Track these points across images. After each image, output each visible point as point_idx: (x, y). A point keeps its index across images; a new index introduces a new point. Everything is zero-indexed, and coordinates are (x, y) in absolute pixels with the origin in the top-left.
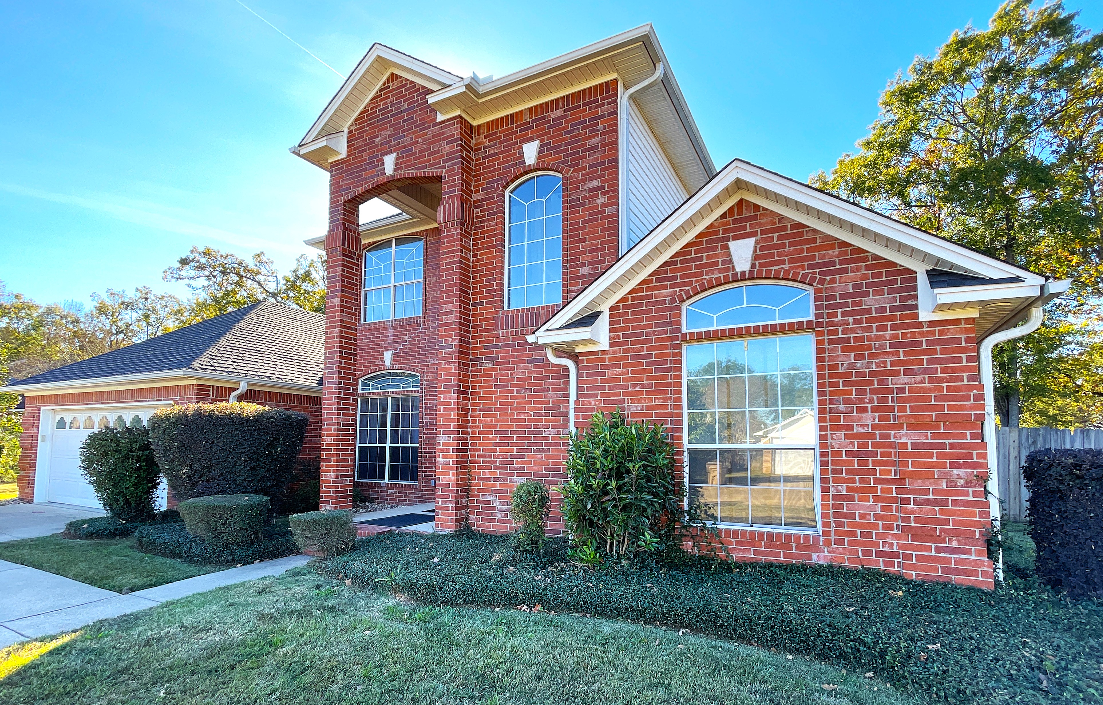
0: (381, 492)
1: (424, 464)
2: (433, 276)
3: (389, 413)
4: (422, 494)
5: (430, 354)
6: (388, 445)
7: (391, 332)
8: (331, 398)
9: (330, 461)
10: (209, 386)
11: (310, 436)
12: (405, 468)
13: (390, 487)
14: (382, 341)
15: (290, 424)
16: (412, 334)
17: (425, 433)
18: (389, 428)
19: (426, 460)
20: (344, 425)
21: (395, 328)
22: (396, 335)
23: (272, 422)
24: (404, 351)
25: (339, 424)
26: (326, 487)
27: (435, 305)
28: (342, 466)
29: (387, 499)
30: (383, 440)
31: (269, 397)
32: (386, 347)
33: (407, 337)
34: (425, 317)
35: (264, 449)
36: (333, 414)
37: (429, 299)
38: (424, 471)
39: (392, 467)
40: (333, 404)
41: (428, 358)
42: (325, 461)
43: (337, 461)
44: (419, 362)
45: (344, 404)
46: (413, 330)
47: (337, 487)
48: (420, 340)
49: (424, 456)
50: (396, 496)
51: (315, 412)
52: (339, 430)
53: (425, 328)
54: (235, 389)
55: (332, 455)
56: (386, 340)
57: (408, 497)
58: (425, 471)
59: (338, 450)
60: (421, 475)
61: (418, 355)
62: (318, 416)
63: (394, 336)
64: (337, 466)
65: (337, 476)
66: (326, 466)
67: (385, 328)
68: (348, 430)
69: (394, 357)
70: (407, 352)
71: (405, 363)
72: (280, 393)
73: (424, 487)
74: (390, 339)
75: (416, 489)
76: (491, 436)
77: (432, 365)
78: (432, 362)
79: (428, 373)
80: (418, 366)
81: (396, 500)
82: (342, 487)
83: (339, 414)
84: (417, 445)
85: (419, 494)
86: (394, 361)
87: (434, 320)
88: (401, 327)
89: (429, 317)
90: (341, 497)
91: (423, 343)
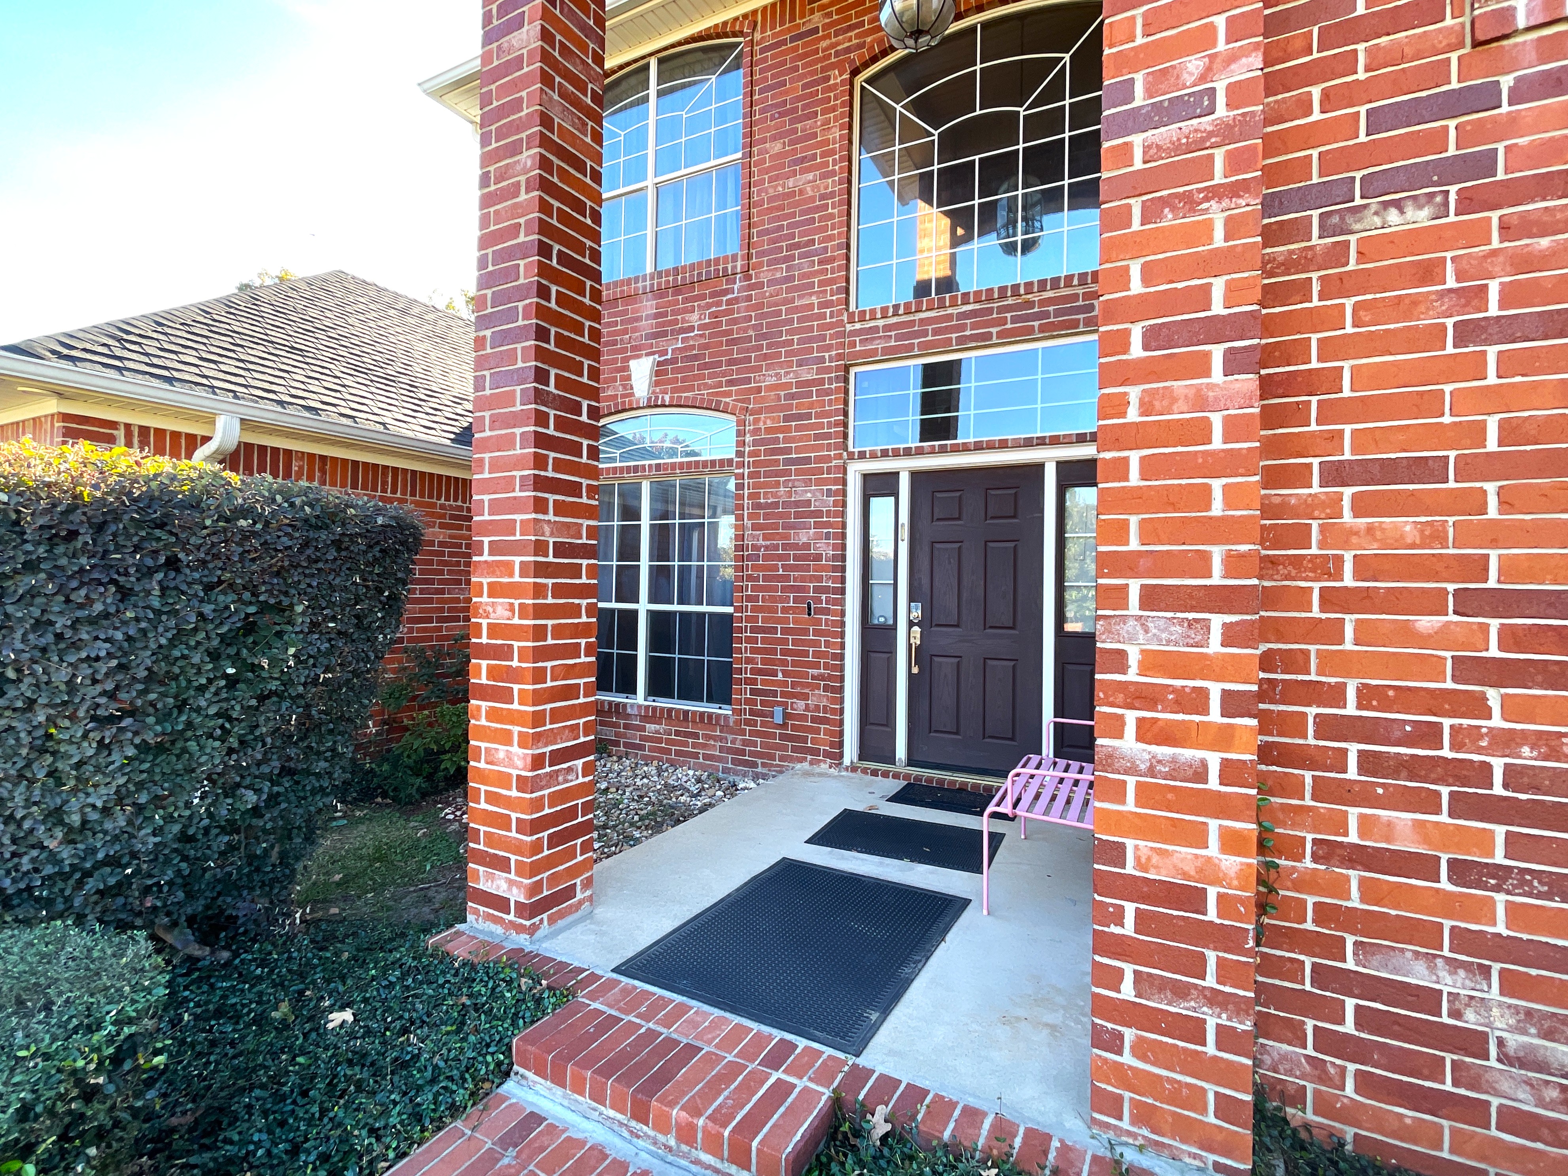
0: (626, 726)
1: (748, 661)
2: (774, 138)
3: (645, 523)
4: (745, 743)
5: (766, 357)
6: (643, 606)
7: (648, 306)
8: (509, 442)
9: (506, 696)
10: (113, 425)
11: (441, 582)
12: (691, 671)
13: (653, 716)
14: (625, 332)
15: (337, 544)
16: (709, 306)
17: (750, 578)
18: (645, 563)
19: (754, 651)
20: (561, 550)
21: (659, 293)
22: (665, 314)
23: (246, 535)
24: (688, 356)
25: (540, 548)
26: (492, 798)
27: (779, 218)
28: (556, 715)
29: (641, 748)
30: (628, 591)
31: (323, 471)
32: (635, 348)
33: (695, 316)
34: (749, 256)
35: (214, 656)
36: (515, 506)
37: (761, 203)
38: (748, 681)
39: (654, 665)
40: (517, 463)
41: (759, 369)
42: (485, 693)
43: (538, 698)
44: (731, 383)
45: (559, 466)
46: (713, 295)
47: (537, 805)
48: (735, 321)
49: (749, 640)
50: (669, 742)
51: (452, 517)
52: (541, 570)
53: (751, 287)
54: (206, 439)
55: (515, 675)
56: (635, 330)
57: (704, 746)
58: (754, 682)
59: (540, 654)
60: (742, 693)
61: (730, 362)
62: (460, 528)
63: (657, 316)
64: (538, 719)
65: (537, 762)
66: (493, 715)
67: (630, 298)
68: (576, 572)
69: (658, 373)
70: (695, 357)
71: (691, 389)
72: (355, 463)
73: (748, 722)
74: (647, 325)
75: (725, 728)
76: (1426, 623)
77: (770, 388)
78: (773, 381)
79: (759, 411)
80: (728, 394)
81: (668, 752)
82: (555, 799)
83: (540, 506)
84: (729, 610)
85: (735, 741)
86: (657, 384)
87: (777, 261)
88: (677, 289)
89: (760, 254)
90: (554, 840)
91: (745, 330)
